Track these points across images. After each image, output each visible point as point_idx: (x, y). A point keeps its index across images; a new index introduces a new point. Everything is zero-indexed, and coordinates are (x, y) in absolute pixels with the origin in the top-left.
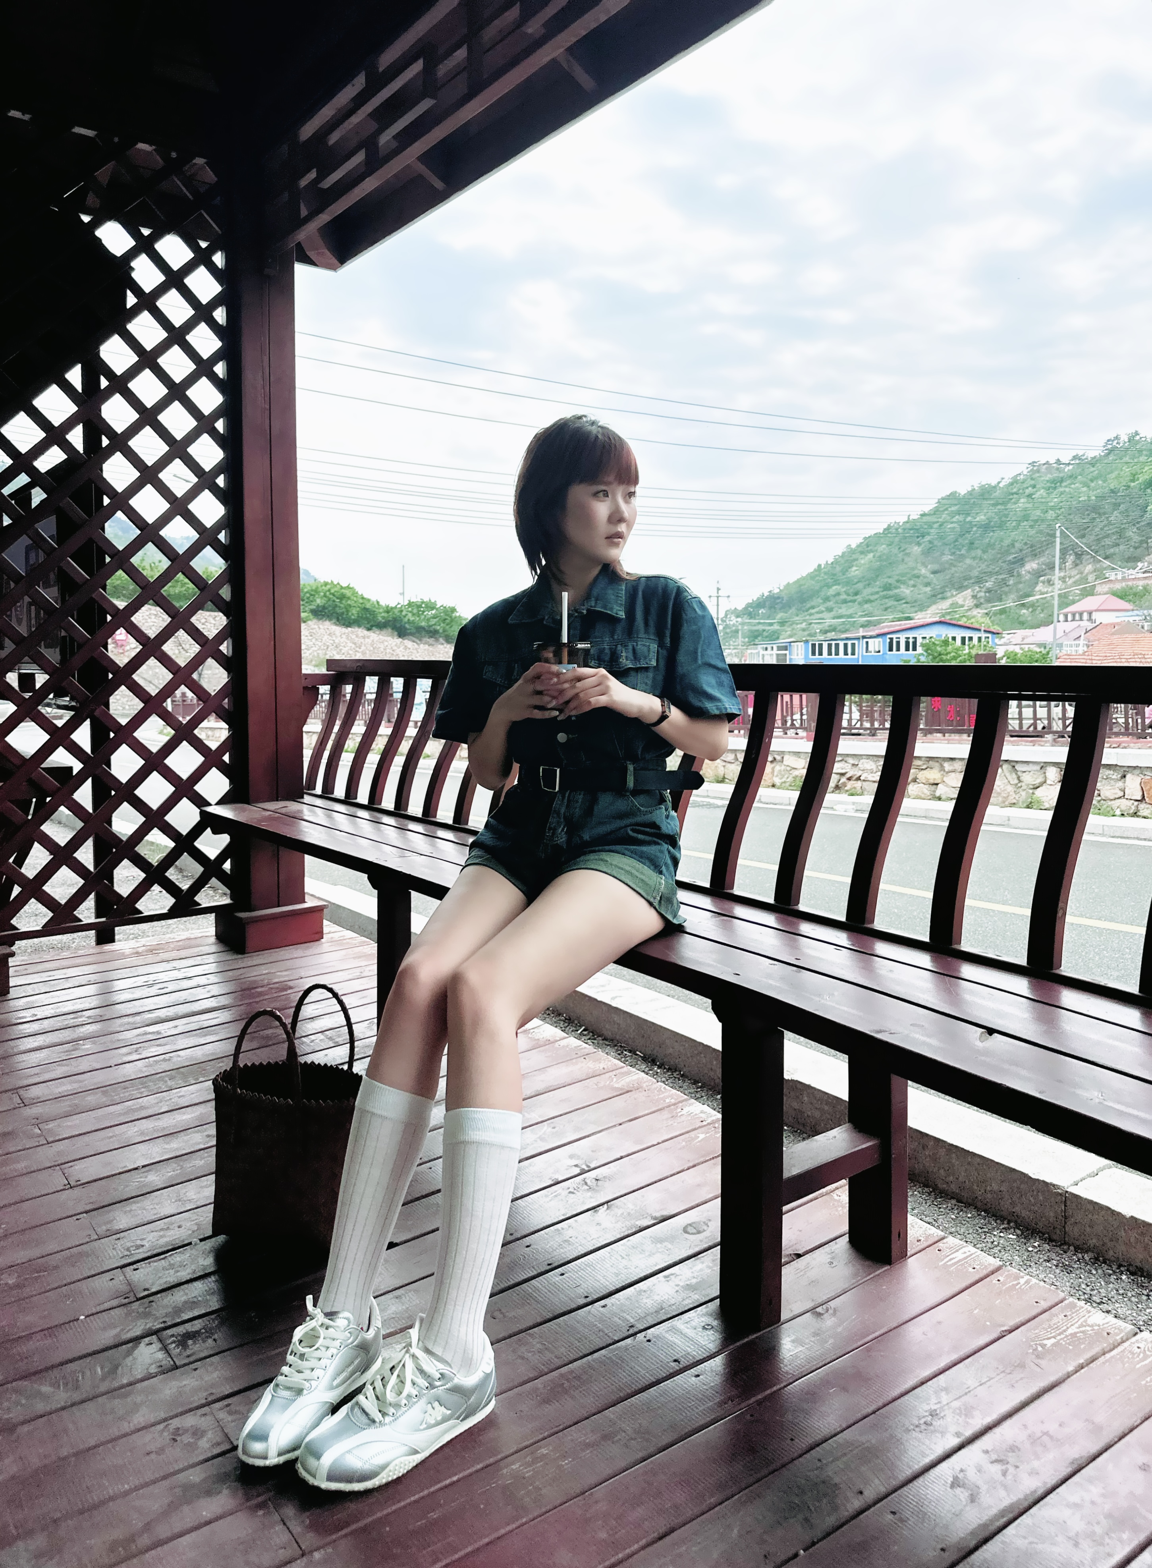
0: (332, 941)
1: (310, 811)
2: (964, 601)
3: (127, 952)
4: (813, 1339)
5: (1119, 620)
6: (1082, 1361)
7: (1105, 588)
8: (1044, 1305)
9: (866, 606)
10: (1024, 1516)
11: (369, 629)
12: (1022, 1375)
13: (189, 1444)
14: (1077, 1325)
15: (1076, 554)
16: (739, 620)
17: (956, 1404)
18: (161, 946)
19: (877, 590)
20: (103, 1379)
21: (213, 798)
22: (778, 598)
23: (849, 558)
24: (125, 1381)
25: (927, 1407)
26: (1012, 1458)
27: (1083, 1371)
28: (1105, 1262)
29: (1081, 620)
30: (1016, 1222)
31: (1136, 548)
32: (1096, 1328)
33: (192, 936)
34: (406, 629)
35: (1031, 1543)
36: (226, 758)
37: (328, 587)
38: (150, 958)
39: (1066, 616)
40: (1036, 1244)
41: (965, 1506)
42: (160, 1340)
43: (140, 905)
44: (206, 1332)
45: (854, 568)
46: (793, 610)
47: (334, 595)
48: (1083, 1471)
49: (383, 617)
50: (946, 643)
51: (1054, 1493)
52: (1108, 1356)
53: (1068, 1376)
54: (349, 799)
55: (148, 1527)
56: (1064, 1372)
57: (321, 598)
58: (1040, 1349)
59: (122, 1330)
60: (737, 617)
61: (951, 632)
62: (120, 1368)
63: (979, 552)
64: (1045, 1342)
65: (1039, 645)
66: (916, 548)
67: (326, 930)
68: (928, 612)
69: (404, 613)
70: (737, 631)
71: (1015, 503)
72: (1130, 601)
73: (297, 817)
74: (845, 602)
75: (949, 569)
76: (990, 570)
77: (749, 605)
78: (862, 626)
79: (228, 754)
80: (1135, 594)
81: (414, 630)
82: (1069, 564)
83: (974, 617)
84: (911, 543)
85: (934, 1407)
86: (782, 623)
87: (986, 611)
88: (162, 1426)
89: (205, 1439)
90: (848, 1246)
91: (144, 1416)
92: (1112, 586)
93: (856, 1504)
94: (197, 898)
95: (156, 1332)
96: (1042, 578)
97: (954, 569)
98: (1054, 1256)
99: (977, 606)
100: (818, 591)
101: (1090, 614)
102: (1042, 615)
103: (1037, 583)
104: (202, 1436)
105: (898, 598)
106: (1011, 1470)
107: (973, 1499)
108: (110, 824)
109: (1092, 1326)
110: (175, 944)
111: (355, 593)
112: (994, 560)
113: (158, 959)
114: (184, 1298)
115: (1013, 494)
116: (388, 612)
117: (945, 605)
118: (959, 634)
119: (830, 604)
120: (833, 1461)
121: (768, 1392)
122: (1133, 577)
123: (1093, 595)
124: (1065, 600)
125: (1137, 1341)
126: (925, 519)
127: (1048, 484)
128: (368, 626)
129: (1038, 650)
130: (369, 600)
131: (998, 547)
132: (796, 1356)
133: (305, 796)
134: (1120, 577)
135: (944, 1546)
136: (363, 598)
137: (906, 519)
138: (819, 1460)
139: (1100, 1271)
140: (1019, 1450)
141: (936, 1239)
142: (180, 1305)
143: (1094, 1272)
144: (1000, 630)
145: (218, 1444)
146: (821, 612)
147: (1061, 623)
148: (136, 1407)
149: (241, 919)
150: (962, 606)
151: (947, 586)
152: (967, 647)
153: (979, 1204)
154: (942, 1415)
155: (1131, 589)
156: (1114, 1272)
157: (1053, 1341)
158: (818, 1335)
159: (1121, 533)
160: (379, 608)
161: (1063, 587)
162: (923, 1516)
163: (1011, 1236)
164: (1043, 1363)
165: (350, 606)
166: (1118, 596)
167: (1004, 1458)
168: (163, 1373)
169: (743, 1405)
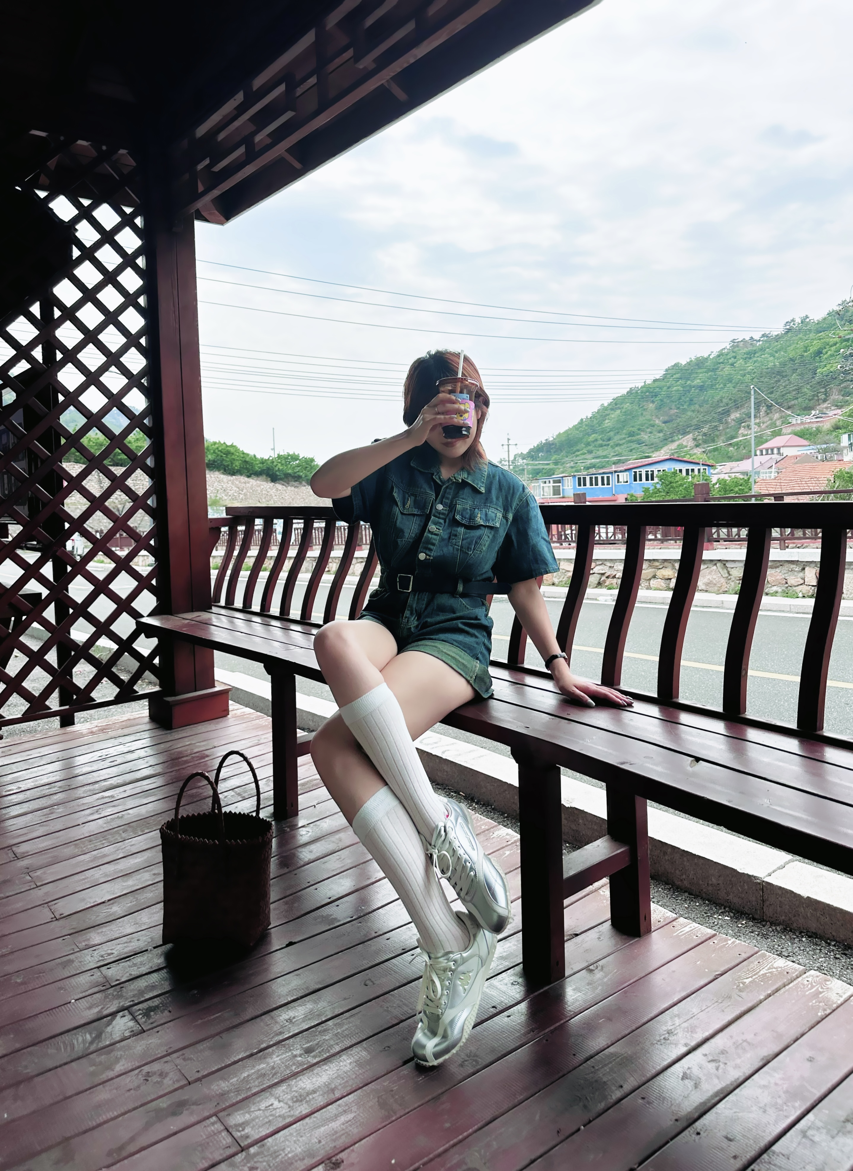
0: (235, 717)
1: (217, 618)
2: (688, 443)
3: (85, 732)
4: (587, 987)
5: (800, 453)
6: (769, 992)
7: (789, 430)
8: (744, 956)
9: (616, 448)
10: (730, 1096)
11: (249, 477)
12: (729, 1003)
13: (158, 1082)
14: (766, 968)
15: (767, 406)
16: (525, 461)
17: (685, 1025)
18: (108, 727)
19: (624, 436)
20: (91, 1043)
21: (144, 612)
22: (553, 444)
23: (603, 414)
24: (108, 1043)
25: (665, 1028)
26: (722, 1058)
27: (770, 998)
28: (791, 931)
29: (773, 453)
30: (729, 907)
31: (810, 400)
32: (779, 969)
33: (132, 717)
34: (277, 475)
35: (735, 1112)
36: (154, 582)
37: (217, 446)
38: (102, 736)
39: (761, 451)
40: (744, 922)
41: (691, 1091)
42: (131, 1013)
43: (93, 695)
44: (163, 1006)
45: (607, 421)
46: (563, 453)
47: (221, 452)
48: (770, 1064)
49: (260, 468)
50: (675, 473)
51: (751, 1079)
52: (787, 987)
53: (761, 1002)
54: (246, 609)
55: (132, 1139)
56: (758, 1000)
57: (212, 454)
58: (741, 985)
59: (102, 1008)
60: (523, 459)
61: (678, 466)
62: (103, 1035)
63: (697, 406)
64: (745, 981)
65: (743, 473)
66: (651, 405)
67: (231, 708)
68: (662, 451)
69: (275, 464)
70: (523, 470)
71: (722, 370)
72: (807, 439)
73: (208, 623)
74: (601, 446)
75: (676, 419)
76: (705, 419)
77: (531, 450)
78: (614, 463)
79: (155, 580)
80: (811, 434)
81: (283, 476)
82: (762, 413)
83: (695, 454)
84: (647, 401)
85: (670, 1028)
86: (556, 463)
87: (703, 450)
88: (137, 1071)
89: (168, 1079)
90: (611, 927)
91: (124, 1065)
92: (793, 428)
93: (618, 1094)
94: (135, 688)
95: (127, 1008)
96: (743, 424)
97: (679, 419)
98: (756, 929)
99: (697, 446)
100: (581, 439)
101: (779, 449)
102: (744, 451)
103: (740, 428)
104: (166, 1076)
105: (639, 442)
106: (722, 1066)
107: (696, 1086)
108: (69, 634)
109: (776, 968)
110: (120, 724)
111: (237, 450)
112: (708, 413)
113: (108, 736)
114: (146, 984)
115: (720, 363)
116: (263, 463)
117: (673, 446)
118: (684, 467)
119: (590, 448)
120: (602, 1067)
121: (558, 1024)
122: (809, 421)
123: (780, 435)
124: (760, 440)
125: (807, 977)
126: (657, 384)
127: (746, 356)
128: (248, 474)
129: (742, 477)
130: (248, 455)
131: (710, 402)
132: (576, 1000)
133: (213, 608)
134: (799, 422)
135: (676, 1117)
136: (243, 453)
137: (643, 384)
138: (593, 1067)
139: (787, 937)
140: (727, 1053)
141: (672, 920)
142: (143, 988)
143: (784, 937)
144: (715, 464)
145: (178, 1081)
146: (584, 454)
147: (758, 456)
148: (117, 1060)
149: (168, 702)
150: (686, 447)
151: (674, 432)
152: (690, 477)
153: (704, 895)
154: (676, 1032)
155: (808, 430)
156: (798, 937)
157: (750, 979)
158: (591, 984)
159: (798, 390)
160: (256, 461)
161: (759, 430)
162: (662, 1099)
163: (726, 918)
164: (743, 994)
165: (234, 459)
166: (799, 436)
167: (716, 1058)
168: (134, 1035)
169: (541, 1034)
